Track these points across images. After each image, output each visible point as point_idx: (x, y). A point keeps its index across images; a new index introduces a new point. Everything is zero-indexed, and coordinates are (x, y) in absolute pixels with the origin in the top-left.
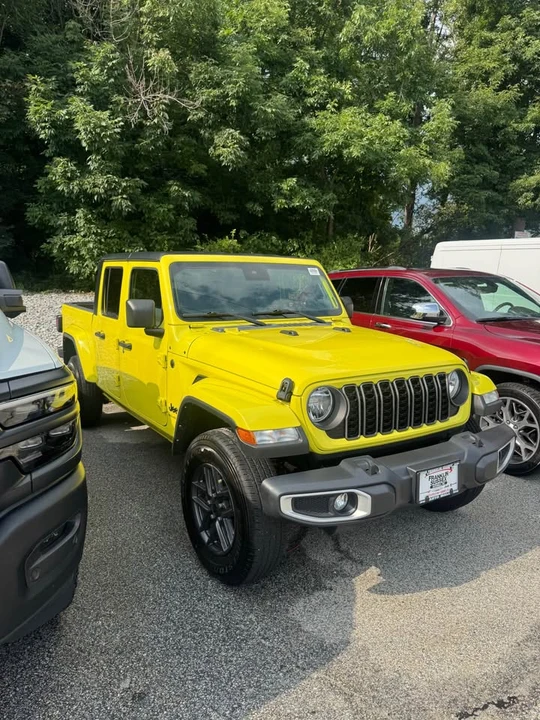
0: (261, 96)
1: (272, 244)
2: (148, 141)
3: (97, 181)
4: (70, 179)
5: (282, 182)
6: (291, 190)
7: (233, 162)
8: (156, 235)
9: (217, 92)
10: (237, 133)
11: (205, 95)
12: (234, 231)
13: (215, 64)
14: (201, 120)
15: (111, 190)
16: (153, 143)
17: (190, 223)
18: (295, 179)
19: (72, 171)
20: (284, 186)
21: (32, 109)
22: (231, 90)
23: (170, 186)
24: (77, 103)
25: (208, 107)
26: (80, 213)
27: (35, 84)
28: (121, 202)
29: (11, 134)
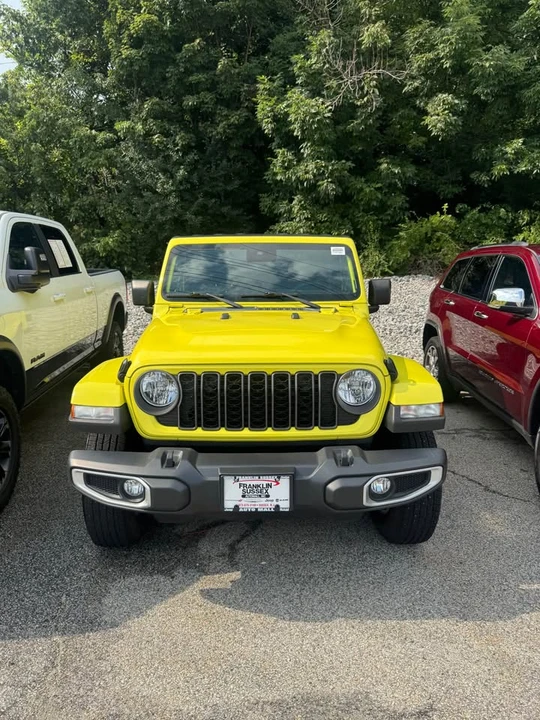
0: (480, 50)
1: (500, 218)
2: (359, 121)
3: (308, 169)
4: (287, 169)
5: (506, 145)
6: (515, 153)
7: (442, 130)
8: (363, 216)
9: (431, 55)
10: (449, 98)
11: (418, 61)
12: (446, 206)
13: (431, 25)
14: (417, 88)
15: (320, 175)
16: (364, 122)
17: (400, 200)
18: (521, 141)
19: (290, 161)
20: (509, 150)
21: (260, 107)
22: (443, 50)
23: (380, 164)
24: (295, 95)
25: (425, 73)
26: (297, 199)
27: (264, 83)
28: (327, 186)
29: (249, 132)
